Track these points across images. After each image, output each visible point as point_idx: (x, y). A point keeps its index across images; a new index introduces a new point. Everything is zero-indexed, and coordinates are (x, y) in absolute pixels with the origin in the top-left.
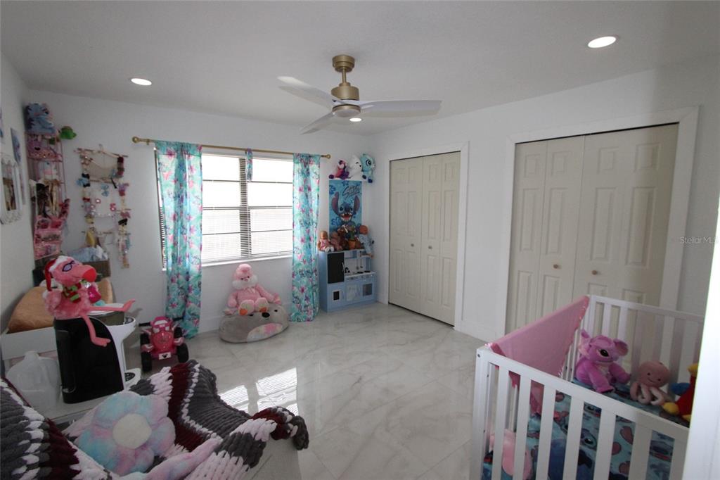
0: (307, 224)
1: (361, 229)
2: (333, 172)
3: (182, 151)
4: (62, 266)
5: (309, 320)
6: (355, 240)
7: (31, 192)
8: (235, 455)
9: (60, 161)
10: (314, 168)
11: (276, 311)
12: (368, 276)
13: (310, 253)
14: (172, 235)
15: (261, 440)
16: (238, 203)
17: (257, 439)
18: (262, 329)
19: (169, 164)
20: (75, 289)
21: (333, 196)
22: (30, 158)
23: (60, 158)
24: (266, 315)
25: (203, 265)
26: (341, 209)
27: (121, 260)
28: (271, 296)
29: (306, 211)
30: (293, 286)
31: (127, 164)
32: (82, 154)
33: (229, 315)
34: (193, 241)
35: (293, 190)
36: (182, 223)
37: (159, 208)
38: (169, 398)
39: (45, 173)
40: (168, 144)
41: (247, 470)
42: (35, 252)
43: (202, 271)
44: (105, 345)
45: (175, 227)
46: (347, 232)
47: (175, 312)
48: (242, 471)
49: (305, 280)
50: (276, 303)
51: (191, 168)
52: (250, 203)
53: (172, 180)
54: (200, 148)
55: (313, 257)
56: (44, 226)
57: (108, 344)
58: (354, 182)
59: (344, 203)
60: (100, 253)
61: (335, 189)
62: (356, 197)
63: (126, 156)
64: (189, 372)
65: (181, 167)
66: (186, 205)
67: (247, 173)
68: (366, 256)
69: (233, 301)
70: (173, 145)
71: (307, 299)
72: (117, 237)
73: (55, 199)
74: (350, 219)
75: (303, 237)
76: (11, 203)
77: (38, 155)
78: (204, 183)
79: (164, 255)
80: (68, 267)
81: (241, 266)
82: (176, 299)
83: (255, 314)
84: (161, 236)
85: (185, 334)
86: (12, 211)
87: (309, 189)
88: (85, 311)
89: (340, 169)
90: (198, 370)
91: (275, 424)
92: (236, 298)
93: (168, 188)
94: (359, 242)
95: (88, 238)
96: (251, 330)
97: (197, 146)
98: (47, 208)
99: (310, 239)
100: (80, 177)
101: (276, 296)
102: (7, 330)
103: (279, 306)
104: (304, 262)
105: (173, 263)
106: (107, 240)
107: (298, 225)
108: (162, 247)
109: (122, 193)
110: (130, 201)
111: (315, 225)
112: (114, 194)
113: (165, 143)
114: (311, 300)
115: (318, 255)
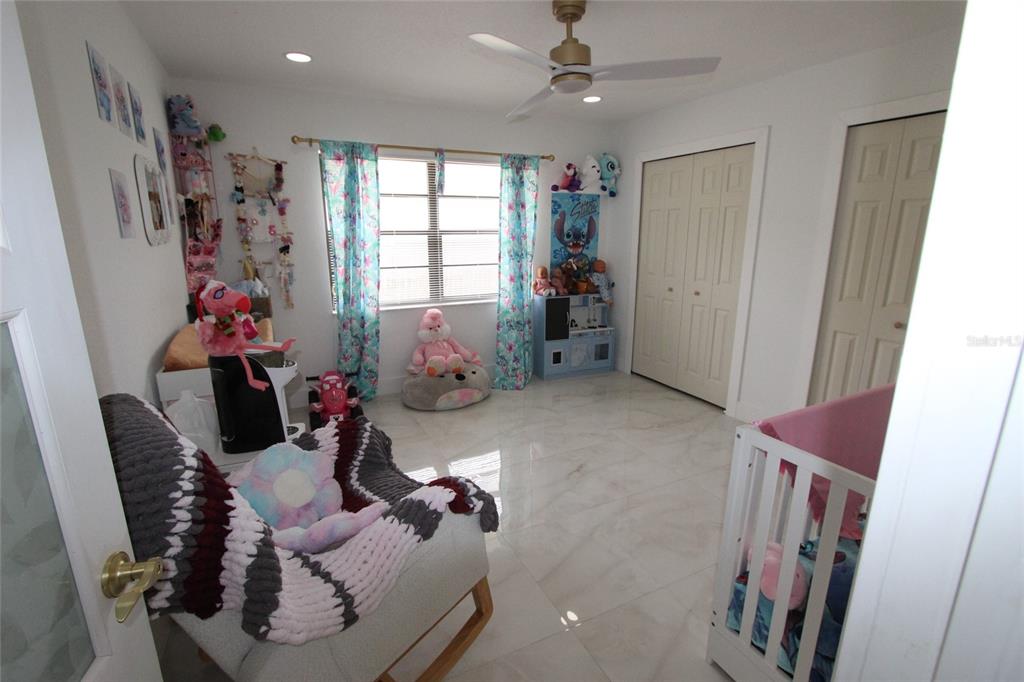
0: (518, 256)
1: (596, 266)
2: (558, 180)
3: (353, 154)
4: (213, 292)
5: (518, 388)
6: (587, 280)
7: (180, 211)
8: (405, 522)
9: (209, 170)
10: (530, 175)
11: (474, 373)
12: (602, 333)
13: (522, 297)
14: (343, 267)
15: (435, 510)
16: (425, 226)
17: (432, 508)
18: (456, 395)
19: (337, 170)
20: (229, 321)
21: (557, 217)
22: (176, 166)
23: (209, 166)
24: (460, 377)
25: (381, 309)
26: (568, 236)
27: (284, 298)
28: (468, 354)
29: (518, 237)
30: (498, 341)
31: (286, 173)
32: (234, 161)
33: (414, 374)
34: (369, 275)
35: (500, 207)
36: (354, 253)
37: (327, 231)
38: (336, 458)
39: (194, 185)
40: (336, 144)
41: (419, 541)
42: (189, 283)
43: (380, 315)
44: (264, 389)
45: (346, 257)
46: (576, 268)
47: (348, 366)
48: (411, 542)
49: (514, 334)
50: (475, 363)
51: (364, 177)
52: (442, 226)
53: (342, 194)
54: (375, 149)
55: (526, 303)
56: (197, 253)
57: (266, 388)
58: (588, 196)
59: (573, 226)
60: (259, 288)
61: (560, 206)
62: (591, 217)
63: (286, 163)
64: (359, 430)
65: (352, 175)
66: (359, 227)
67: (437, 184)
68: (600, 304)
69: (418, 357)
70: (341, 146)
71: (516, 359)
72: (279, 268)
73: (206, 219)
74: (580, 250)
75: (512, 274)
76: (160, 224)
77: (185, 163)
78: (381, 198)
79: (335, 294)
80: (219, 294)
81: (429, 311)
82: (350, 350)
83: (446, 375)
84: (330, 270)
85: (361, 396)
86: (160, 231)
87: (523, 206)
88: (240, 348)
89: (567, 176)
90: (369, 429)
91: (454, 494)
92: (424, 354)
93: (336, 205)
94: (593, 284)
95: (245, 268)
96: (441, 395)
97: (372, 146)
98: (198, 230)
99: (522, 277)
100: (233, 190)
101: (474, 355)
102: (163, 368)
103: (478, 367)
104: (514, 309)
105: (345, 303)
106: (267, 272)
107: (506, 258)
108: (332, 283)
109: (282, 212)
110: (291, 223)
111: (529, 258)
112: (272, 211)
113: (332, 144)
114: (522, 361)
115: (533, 300)
